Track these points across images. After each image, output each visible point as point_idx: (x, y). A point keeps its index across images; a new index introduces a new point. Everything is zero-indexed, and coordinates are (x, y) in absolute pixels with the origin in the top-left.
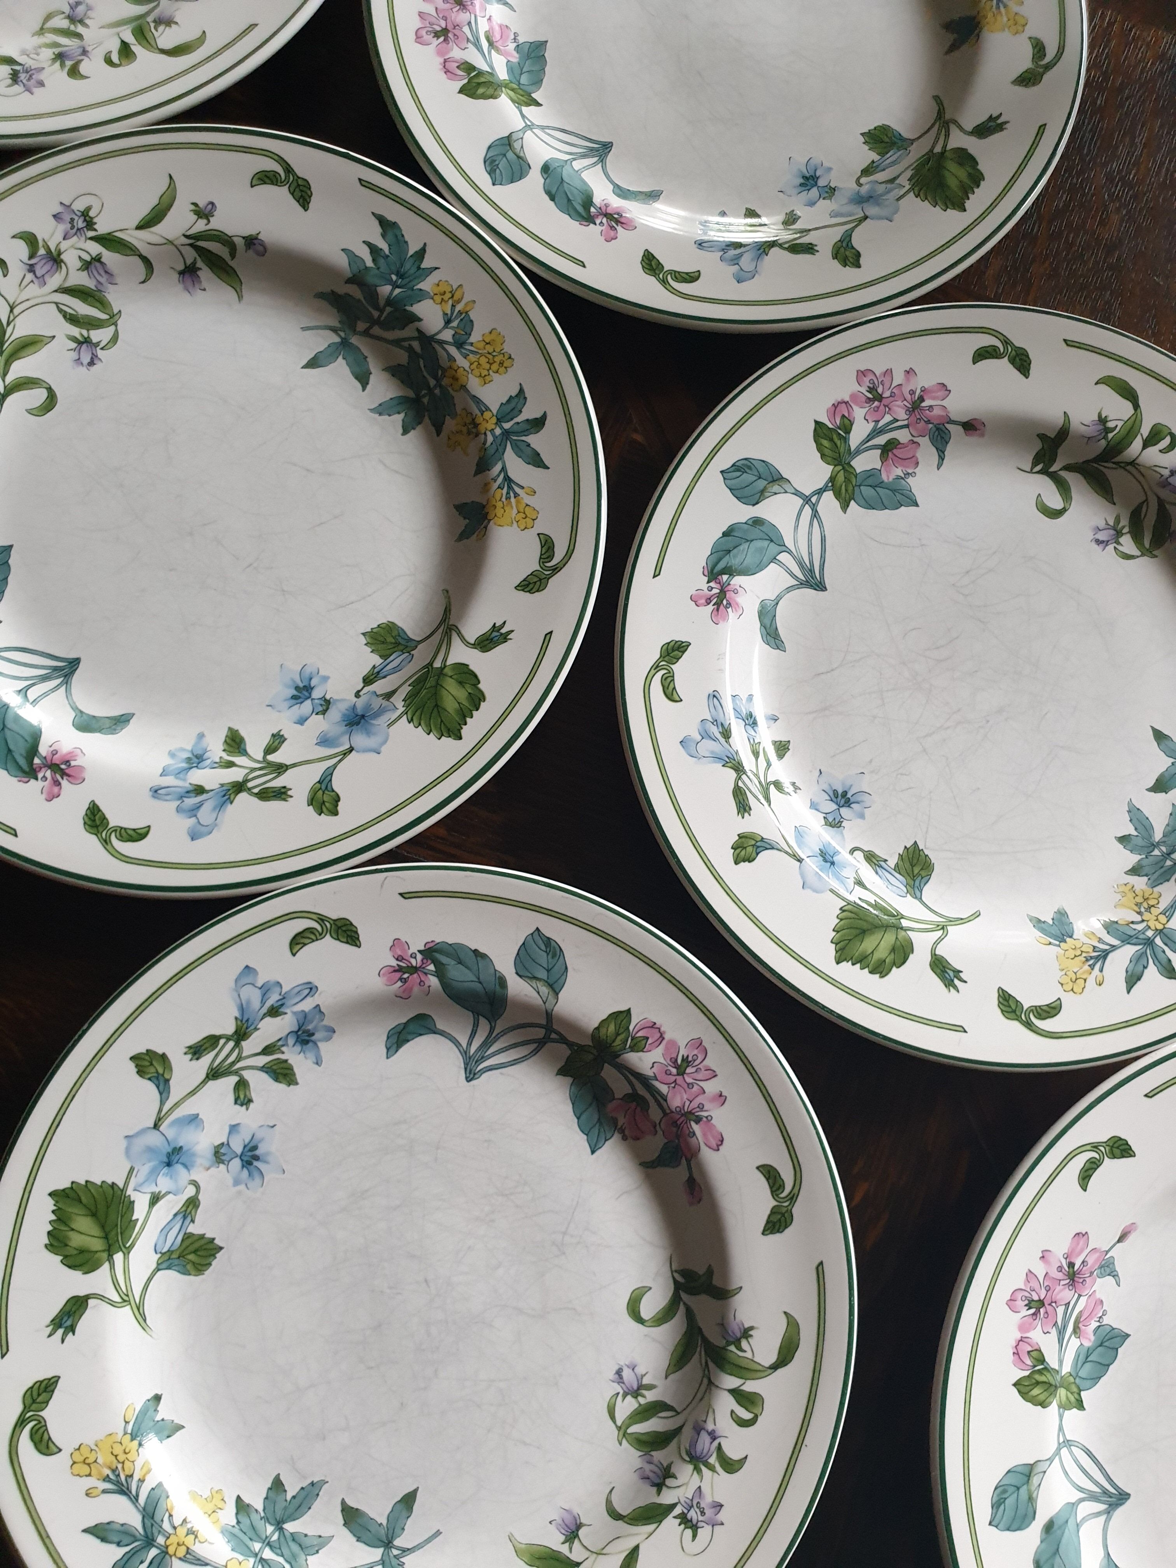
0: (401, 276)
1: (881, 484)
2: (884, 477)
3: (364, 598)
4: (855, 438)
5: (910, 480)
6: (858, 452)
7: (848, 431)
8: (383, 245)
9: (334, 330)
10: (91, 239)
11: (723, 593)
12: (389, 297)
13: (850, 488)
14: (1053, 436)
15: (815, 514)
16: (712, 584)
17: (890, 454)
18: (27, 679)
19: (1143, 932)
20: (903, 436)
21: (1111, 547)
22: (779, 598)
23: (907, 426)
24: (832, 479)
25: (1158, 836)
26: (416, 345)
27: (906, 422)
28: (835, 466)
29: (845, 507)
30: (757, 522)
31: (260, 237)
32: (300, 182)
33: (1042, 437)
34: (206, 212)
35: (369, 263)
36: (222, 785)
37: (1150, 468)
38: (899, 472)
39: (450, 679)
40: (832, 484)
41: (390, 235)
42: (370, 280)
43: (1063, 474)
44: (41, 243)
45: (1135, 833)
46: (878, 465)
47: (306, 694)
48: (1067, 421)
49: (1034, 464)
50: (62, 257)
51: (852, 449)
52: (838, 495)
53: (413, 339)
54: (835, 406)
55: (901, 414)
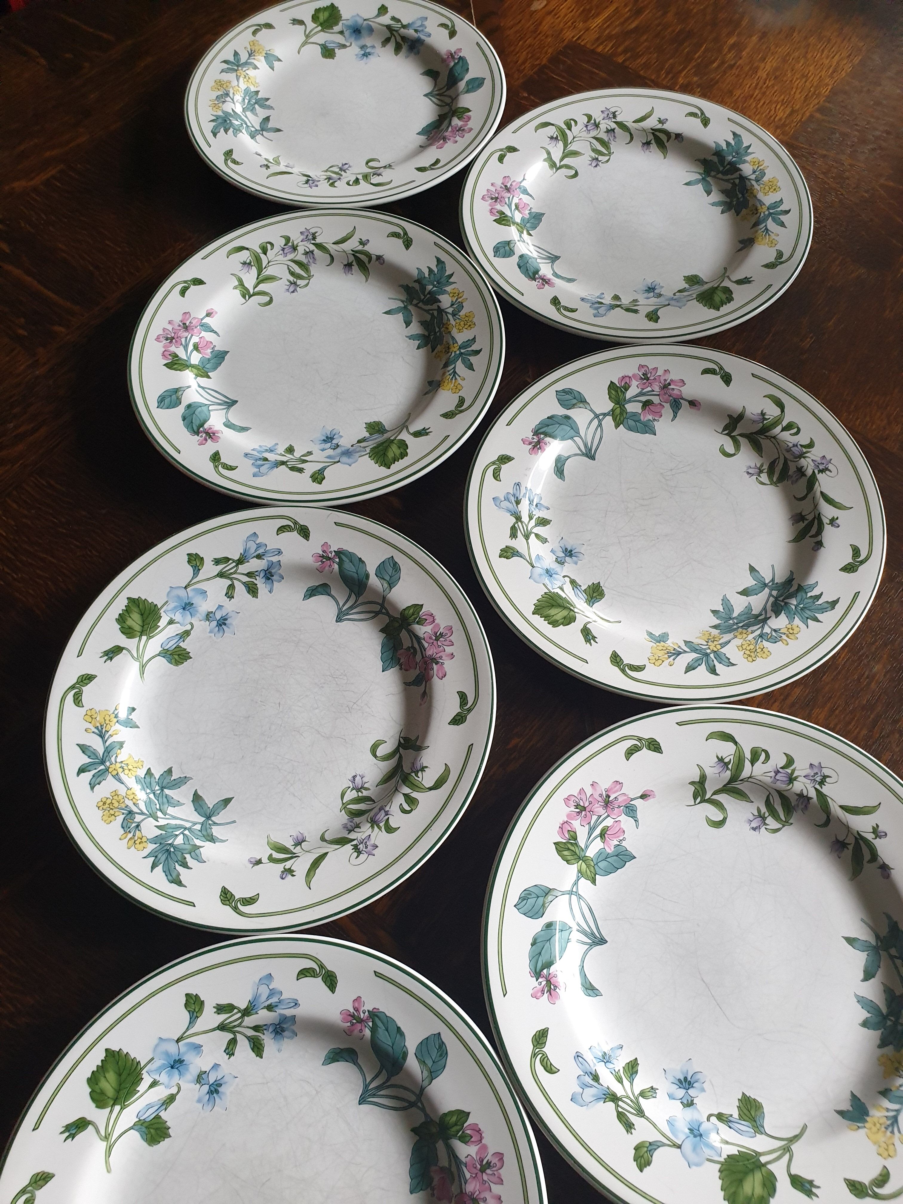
0: (438, 283)
1: (639, 421)
2: (642, 418)
3: (372, 409)
4: (629, 394)
5: (655, 423)
6: (630, 401)
7: (626, 390)
8: (436, 270)
9: (402, 301)
10: (313, 244)
11: (539, 442)
12: (430, 291)
13: (622, 419)
14: (735, 417)
15: (600, 425)
16: (535, 437)
17: (647, 407)
18: (212, 402)
19: (705, 649)
20: (656, 400)
21: (754, 477)
22: (569, 457)
23: (658, 395)
24: (613, 410)
25: (735, 615)
26: (435, 313)
27: (658, 393)
28: (616, 404)
29: (617, 426)
30: (567, 417)
31: (383, 257)
32: (409, 239)
33: (730, 416)
34: (365, 243)
35: (427, 275)
36: (276, 460)
37: (783, 441)
38: (650, 417)
39: (395, 445)
40: (612, 413)
41: (440, 266)
42: (424, 282)
43: (739, 438)
44: (291, 241)
45: (723, 611)
46: (640, 411)
47: (330, 441)
48: (744, 412)
49: (724, 430)
50: (298, 248)
51: (627, 399)
52: (614, 420)
53: (435, 310)
54: (623, 377)
55: (657, 389)
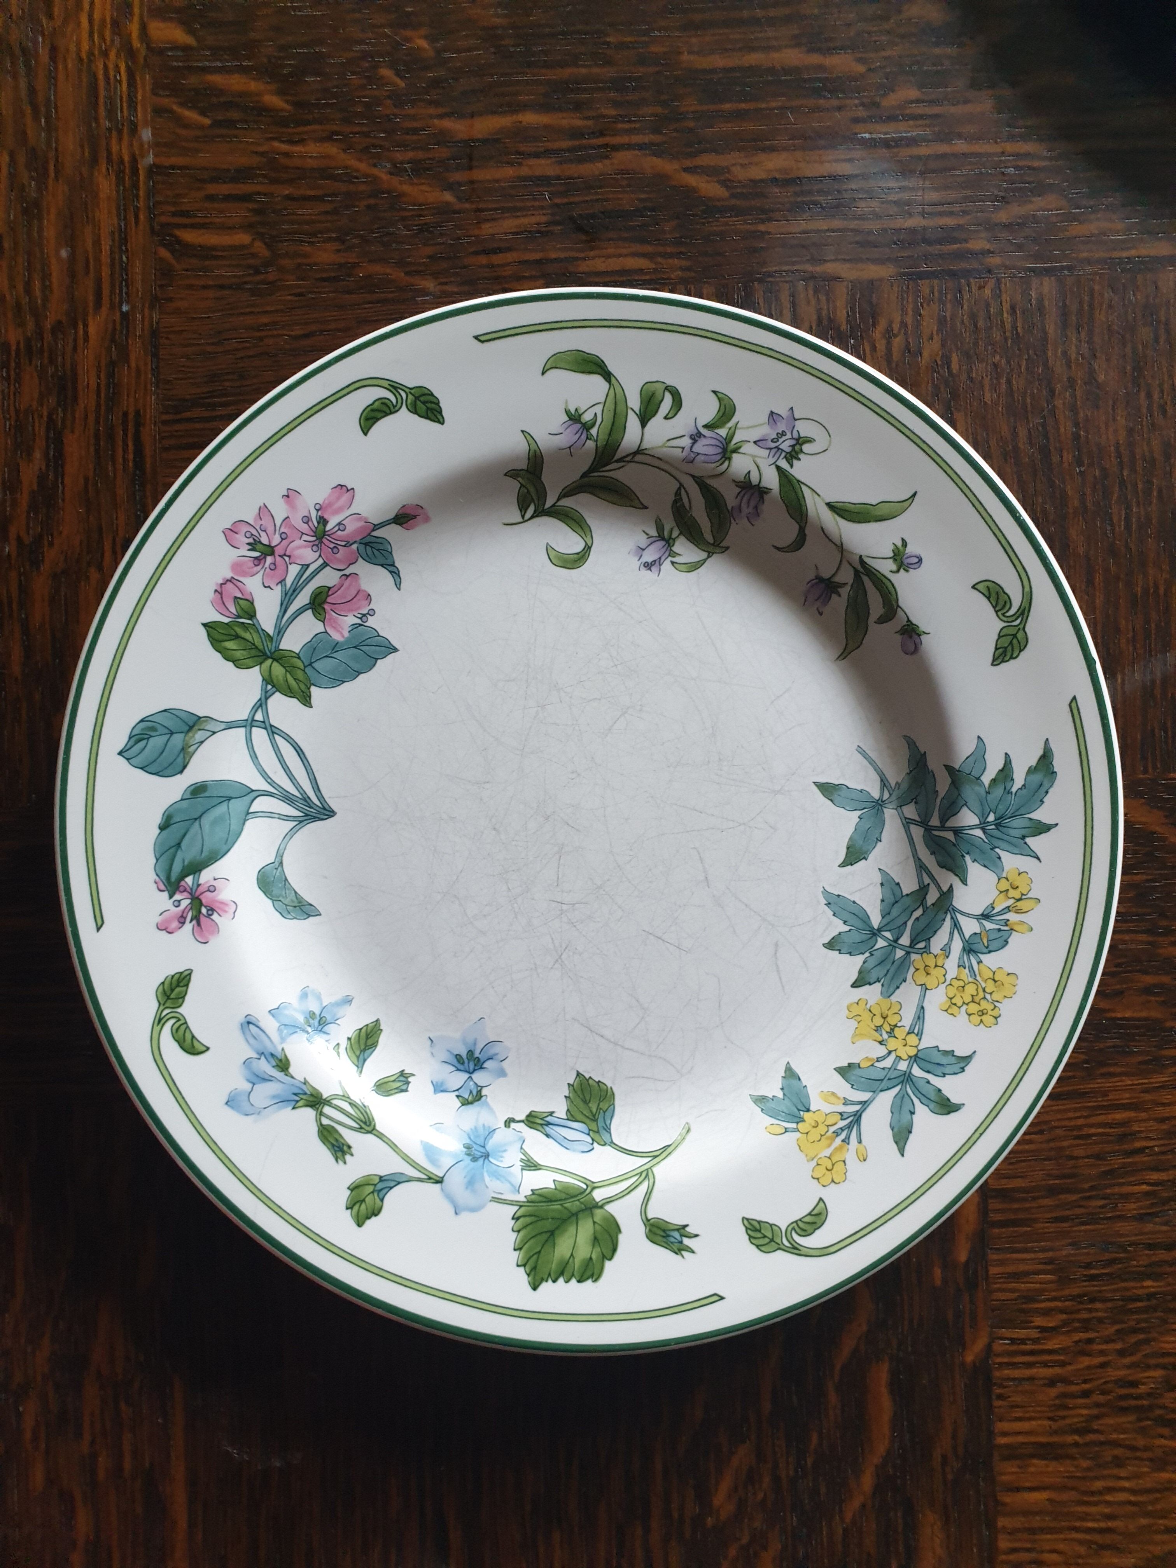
0: (998, 825)
3: (616, 1044)
8: (1019, 778)
9: (884, 783)
10: (778, 468)
12: (963, 828)
26: (932, 896)
31: (923, 637)
32: (1020, 635)
34: (906, 561)
35: (986, 779)
36: (305, 1082)
39: (591, 1224)
41: (1037, 778)
42: (969, 793)
44: (731, 424)
47: (472, 1067)
50: (734, 456)
53: (939, 887)
